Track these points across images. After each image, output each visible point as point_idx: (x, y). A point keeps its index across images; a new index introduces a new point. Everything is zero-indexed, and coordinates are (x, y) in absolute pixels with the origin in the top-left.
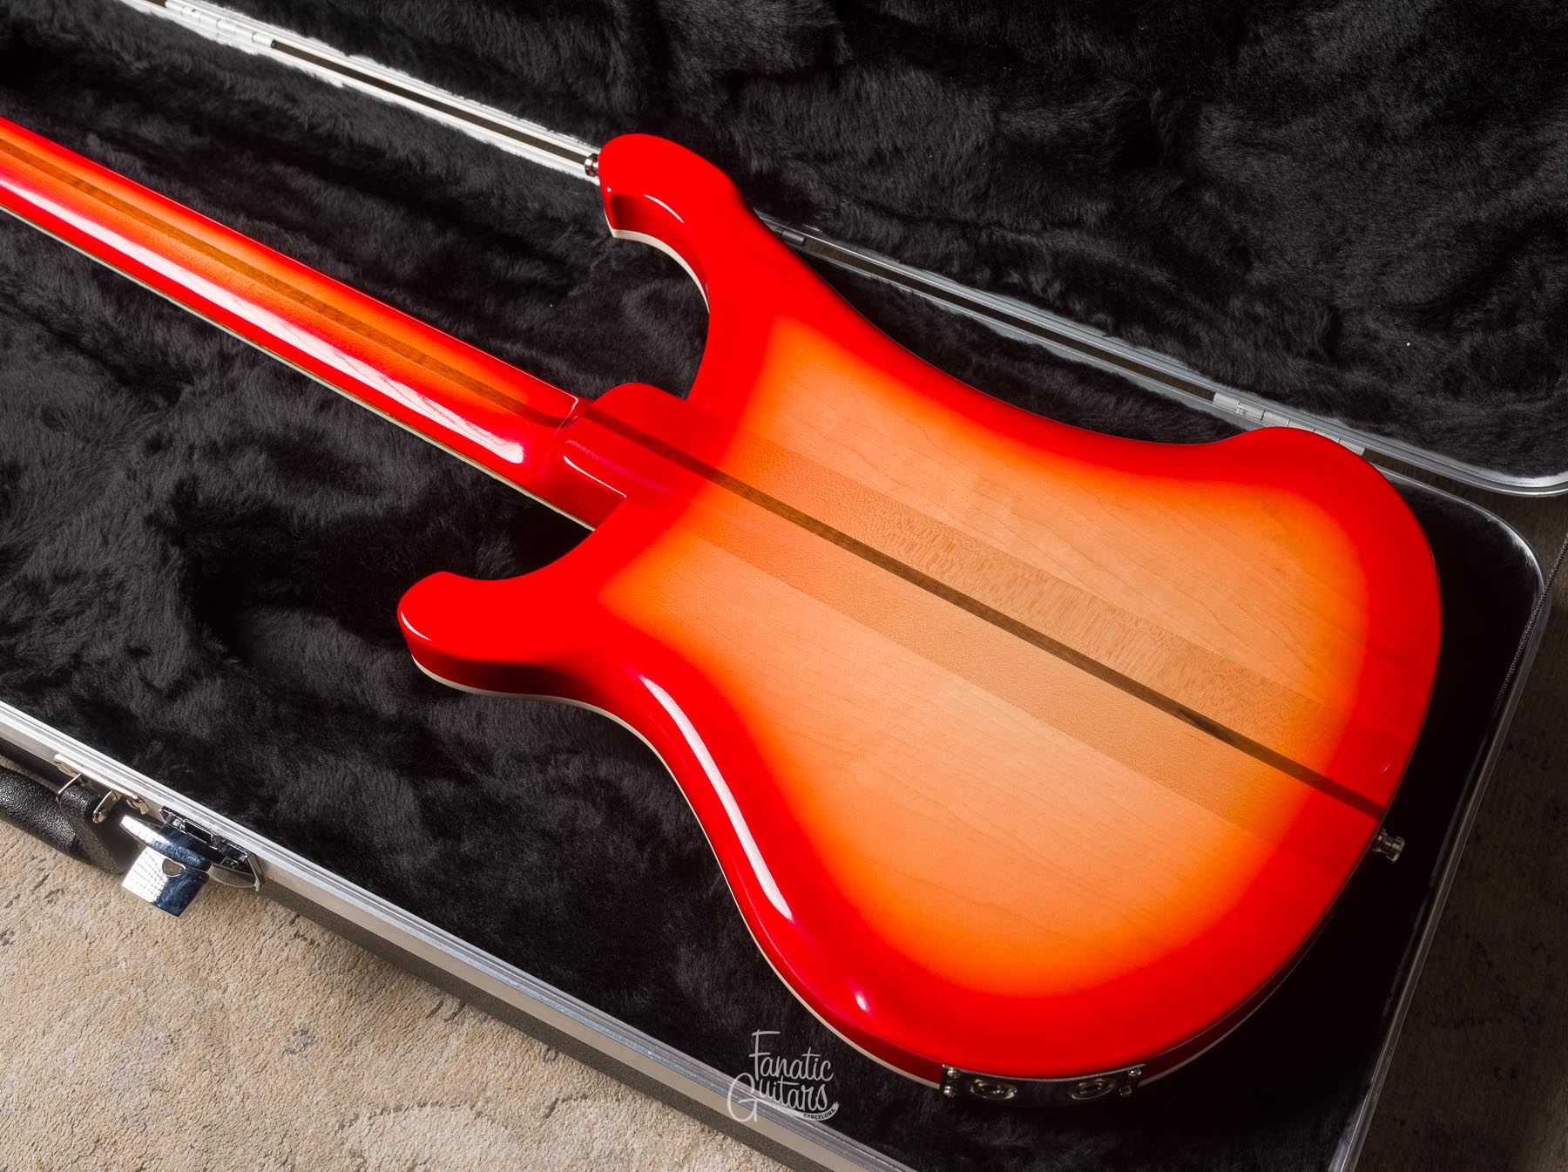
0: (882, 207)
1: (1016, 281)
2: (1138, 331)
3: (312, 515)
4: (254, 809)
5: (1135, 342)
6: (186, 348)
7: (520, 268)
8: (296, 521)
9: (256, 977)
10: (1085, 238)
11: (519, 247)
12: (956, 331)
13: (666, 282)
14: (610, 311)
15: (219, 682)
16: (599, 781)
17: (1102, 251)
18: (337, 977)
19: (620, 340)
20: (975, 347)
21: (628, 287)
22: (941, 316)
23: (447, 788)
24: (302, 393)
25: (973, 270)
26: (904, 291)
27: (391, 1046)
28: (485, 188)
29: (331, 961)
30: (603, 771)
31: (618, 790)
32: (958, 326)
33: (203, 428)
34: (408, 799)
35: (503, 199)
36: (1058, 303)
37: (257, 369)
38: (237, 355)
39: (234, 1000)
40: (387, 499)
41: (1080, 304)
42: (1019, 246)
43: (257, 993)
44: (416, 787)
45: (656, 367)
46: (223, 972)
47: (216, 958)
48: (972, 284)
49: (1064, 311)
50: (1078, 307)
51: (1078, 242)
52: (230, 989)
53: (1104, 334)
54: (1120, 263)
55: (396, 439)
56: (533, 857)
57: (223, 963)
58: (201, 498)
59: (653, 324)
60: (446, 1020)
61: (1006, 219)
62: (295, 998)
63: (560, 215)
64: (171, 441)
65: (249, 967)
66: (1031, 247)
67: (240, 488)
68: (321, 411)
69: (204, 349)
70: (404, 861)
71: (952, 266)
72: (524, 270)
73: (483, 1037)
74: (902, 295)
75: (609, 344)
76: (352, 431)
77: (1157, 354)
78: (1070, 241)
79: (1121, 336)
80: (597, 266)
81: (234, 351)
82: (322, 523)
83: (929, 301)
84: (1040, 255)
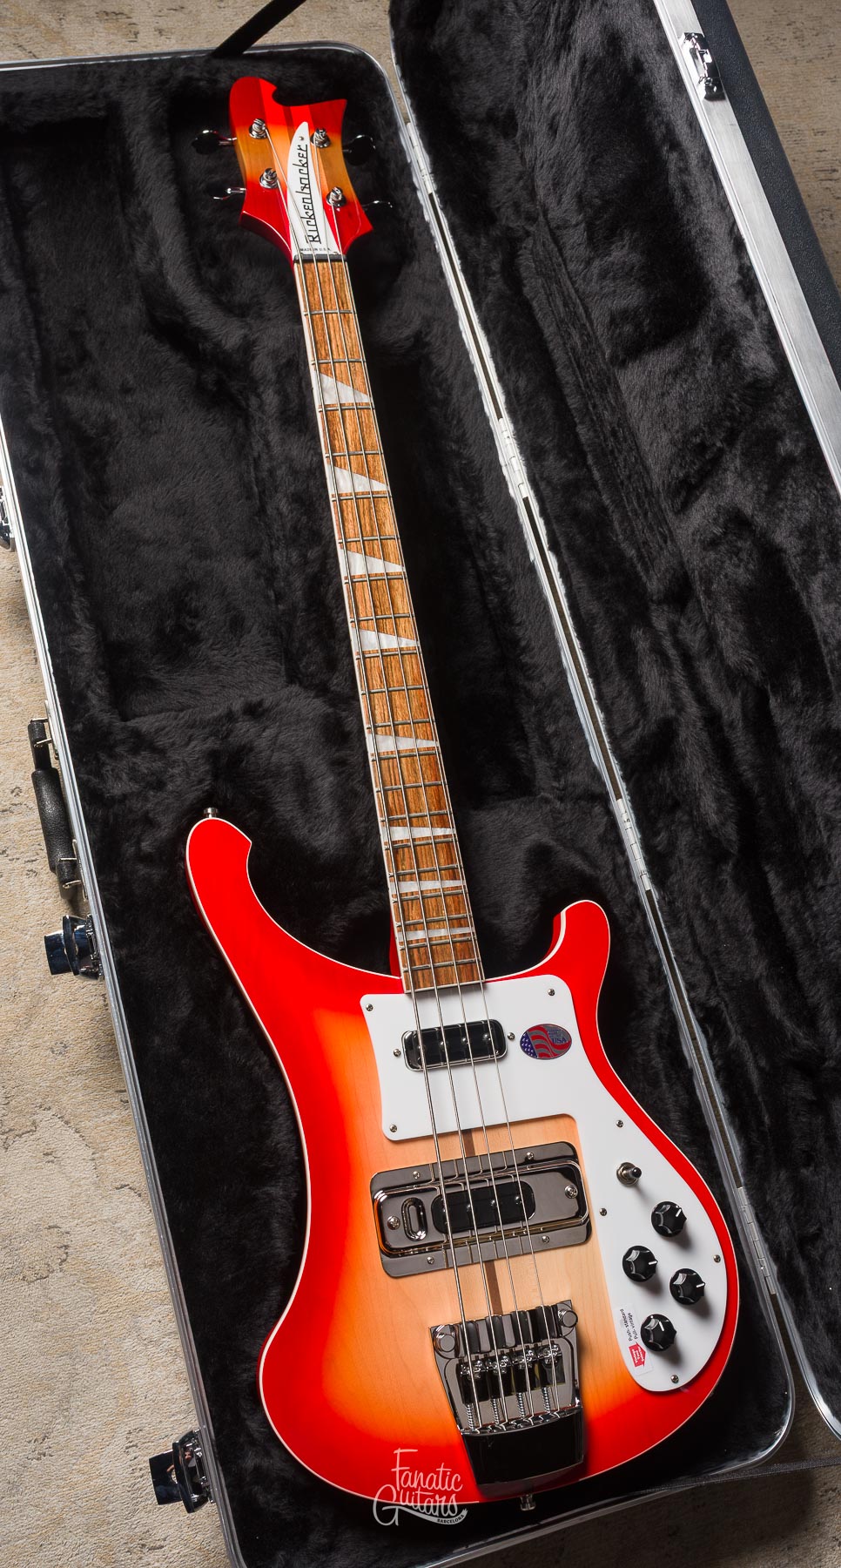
0: (692, 927)
1: (710, 1033)
2: (737, 1122)
4: (124, 952)
5: (732, 1123)
8: (269, 821)
10: (752, 1062)
15: (166, 871)
17: (754, 1076)
18: (100, 1033)
23: (205, 1025)
26: (664, 971)
27: (90, 1090)
29: (105, 1023)
36: (717, 1067)
37: (332, 710)
38: (332, 692)
42: (725, 1025)
49: (716, 1072)
50: (721, 1079)
51: (750, 1060)
53: (725, 1104)
54: (757, 1091)
56: (206, 1095)
58: (244, 764)
60: (121, 1101)
61: (730, 1007)
62: (76, 1026)
63: (556, 749)
64: (262, 714)
66: (729, 1033)
67: (264, 777)
69: (322, 672)
70: (157, 1040)
71: (695, 991)
73: (128, 1124)
78: (748, 1055)
83: (669, 990)
84: (729, 1042)
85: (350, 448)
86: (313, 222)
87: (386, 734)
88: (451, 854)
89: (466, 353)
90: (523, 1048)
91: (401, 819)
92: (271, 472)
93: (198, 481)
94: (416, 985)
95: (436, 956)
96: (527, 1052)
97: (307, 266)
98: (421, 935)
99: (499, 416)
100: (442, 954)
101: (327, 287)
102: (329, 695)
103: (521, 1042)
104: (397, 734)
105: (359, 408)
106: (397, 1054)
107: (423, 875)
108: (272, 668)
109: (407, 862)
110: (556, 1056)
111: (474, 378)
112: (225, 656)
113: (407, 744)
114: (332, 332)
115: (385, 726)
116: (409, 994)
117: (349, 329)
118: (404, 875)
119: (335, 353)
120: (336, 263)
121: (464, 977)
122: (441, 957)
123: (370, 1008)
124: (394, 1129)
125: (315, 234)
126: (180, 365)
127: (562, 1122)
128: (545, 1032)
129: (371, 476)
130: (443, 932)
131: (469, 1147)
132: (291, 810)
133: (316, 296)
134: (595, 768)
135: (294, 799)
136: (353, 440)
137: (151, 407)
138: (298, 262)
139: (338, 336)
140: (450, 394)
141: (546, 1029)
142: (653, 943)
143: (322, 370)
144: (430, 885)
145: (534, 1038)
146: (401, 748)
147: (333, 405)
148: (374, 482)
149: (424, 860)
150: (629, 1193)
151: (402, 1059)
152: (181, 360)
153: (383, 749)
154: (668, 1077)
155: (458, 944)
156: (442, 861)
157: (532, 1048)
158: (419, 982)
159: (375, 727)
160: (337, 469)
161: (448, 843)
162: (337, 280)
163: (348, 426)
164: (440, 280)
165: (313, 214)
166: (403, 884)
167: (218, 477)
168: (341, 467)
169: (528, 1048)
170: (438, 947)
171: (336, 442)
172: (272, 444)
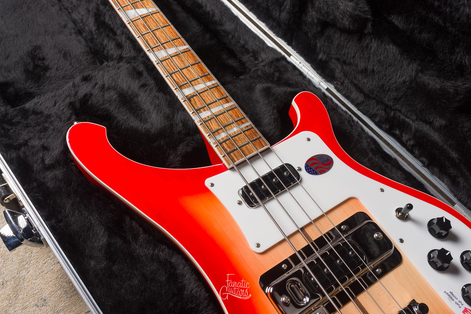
0: (359, 88)
1: (397, 133)
2: (436, 170)
3: (121, 122)
5: (433, 173)
6: (111, 49)
7: (230, 61)
8: (115, 123)
9: (39, 272)
10: (431, 130)
11: (232, 54)
12: (368, 142)
13: (274, 85)
14: (250, 89)
16: (170, 263)
17: (436, 137)
19: (250, 100)
20: (372, 150)
21: (260, 82)
22: (364, 134)
23: (118, 242)
24: (139, 78)
25: (383, 123)
26: (355, 120)
28: (229, 31)
30: (173, 260)
31: (175, 269)
32: (369, 140)
33: (103, 78)
34: (104, 240)
35: (233, 36)
36: (410, 148)
37: (129, 65)
39: (29, 278)
40: (148, 126)
41: (418, 151)
42: (404, 122)
43: (37, 278)
44: (109, 237)
45: (258, 114)
46: (31, 265)
47: (31, 259)
48: (380, 127)
49: (411, 151)
50: (416, 152)
51: (427, 130)
52: (29, 273)
53: (422, 165)
54: (441, 143)
55: (161, 106)
56: (136, 281)
57: (32, 262)
58: (90, 102)
59: (263, 98)
61: (403, 110)
62: (48, 285)
63: (249, 48)
65: (39, 267)
66: (409, 124)
67: (103, 104)
68: (142, 87)
69: (116, 52)
71: (376, 118)
72: (232, 62)
74: (353, 121)
75: (245, 100)
76: (148, 98)
77: (440, 181)
78: (426, 128)
79: (429, 169)
80: (254, 71)
81: (125, 56)
82: (123, 127)
83: (362, 127)
84: (411, 128)
87: (159, 50)
88: (220, 92)
90: (309, 172)
91: (185, 84)
94: (233, 161)
95: (237, 142)
96: (312, 174)
98: (223, 135)
100: (240, 140)
102: (125, 59)
103: (306, 170)
104: (165, 48)
106: (240, 203)
107: (210, 106)
108: (93, 68)
109: (198, 104)
110: (328, 169)
112: (66, 71)
113: (172, 51)
115: (157, 47)
116: (232, 169)
118: (199, 109)
121: (258, 147)
122: (240, 142)
123: (212, 185)
124: (258, 246)
127: (350, 203)
128: (316, 160)
130: (235, 129)
131: (307, 237)
132: (125, 115)
134: (272, 48)
135: (125, 109)
141: (316, 158)
142: (343, 110)
144: (216, 110)
145: (312, 165)
146: (170, 53)
149: (207, 99)
150: (408, 224)
151: (245, 205)
153: (160, 57)
154: (386, 167)
155: (246, 132)
156: (217, 96)
157: (313, 171)
158: (234, 159)
159: (152, 49)
161: (216, 87)
166: (201, 114)
169: (311, 171)
170: (236, 137)
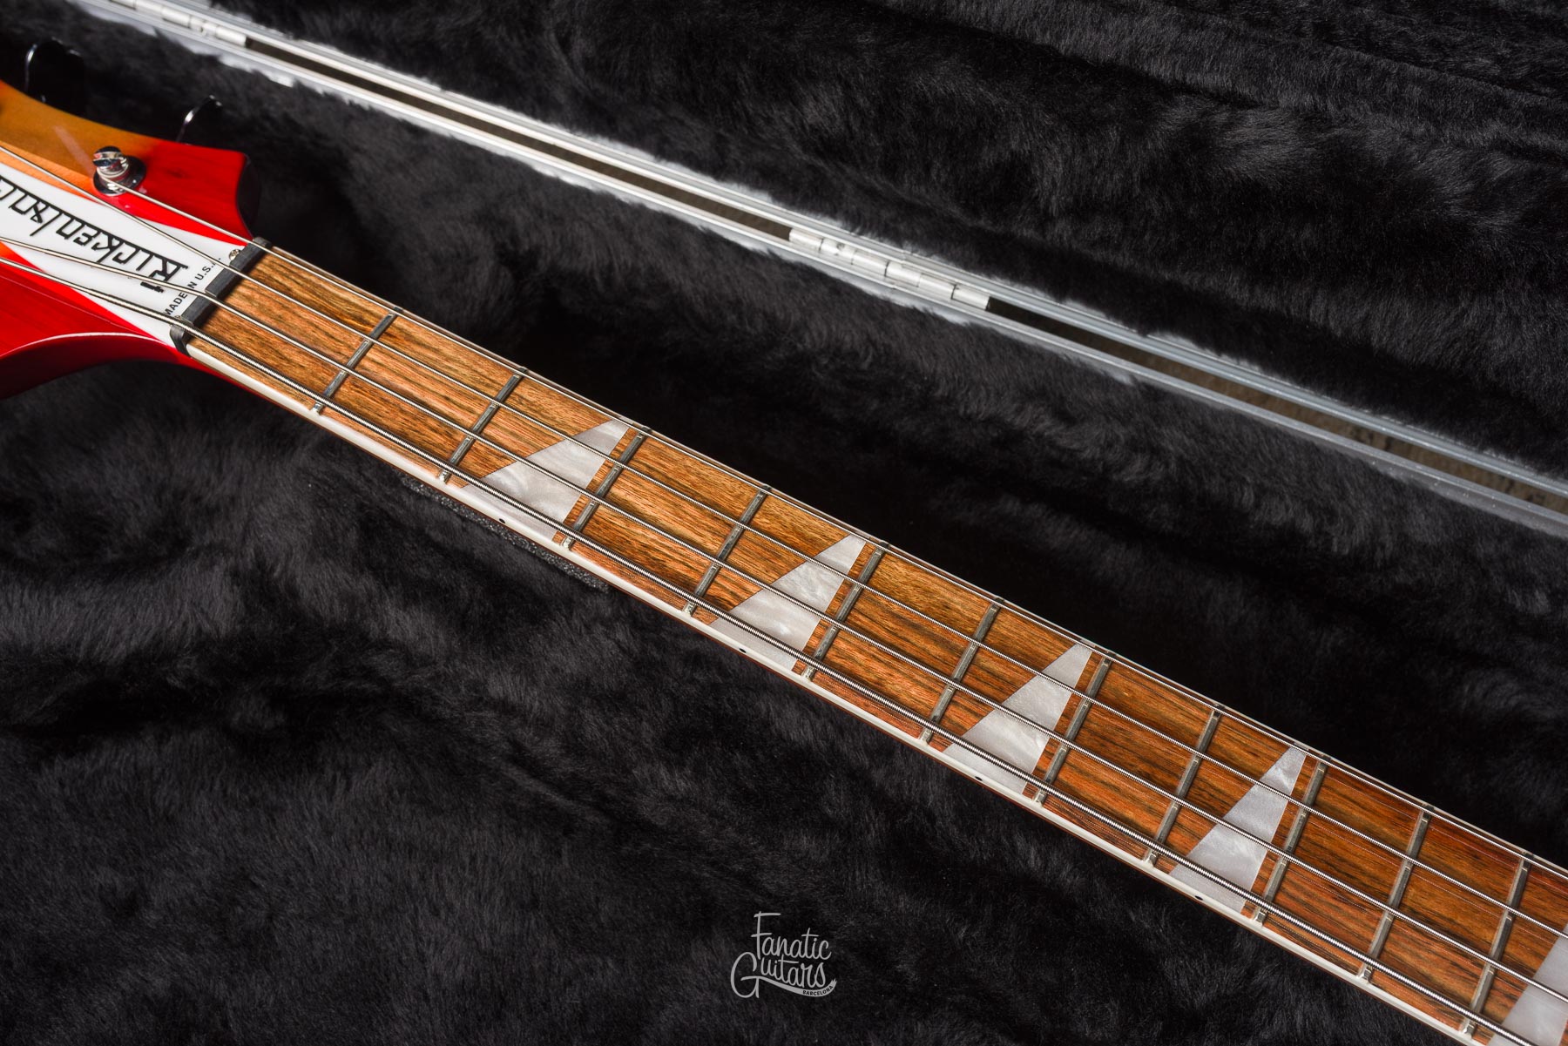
85: (710, 546)
86: (126, 251)
89: (607, 200)
92: (574, 746)
93: (450, 907)
97: (213, 327)
99: (783, 232)
101: (297, 322)
105: (627, 457)
111: (669, 220)
114: (406, 387)
117: (429, 348)
119: (459, 415)
120: (260, 267)
125: (156, 264)
126: (167, 749)
129: (811, 548)
133: (298, 359)
136: (694, 524)
137: (206, 884)
138: (189, 338)
139: (424, 382)
140: (666, 286)
143: (476, 468)
147: (578, 508)
148: (828, 555)
152: (161, 740)
160: (740, 610)
162: (297, 290)
163: (649, 511)
164: (425, 142)
165: (111, 237)
167: (473, 859)
168: (741, 600)
171: (671, 564)
172: (513, 699)
